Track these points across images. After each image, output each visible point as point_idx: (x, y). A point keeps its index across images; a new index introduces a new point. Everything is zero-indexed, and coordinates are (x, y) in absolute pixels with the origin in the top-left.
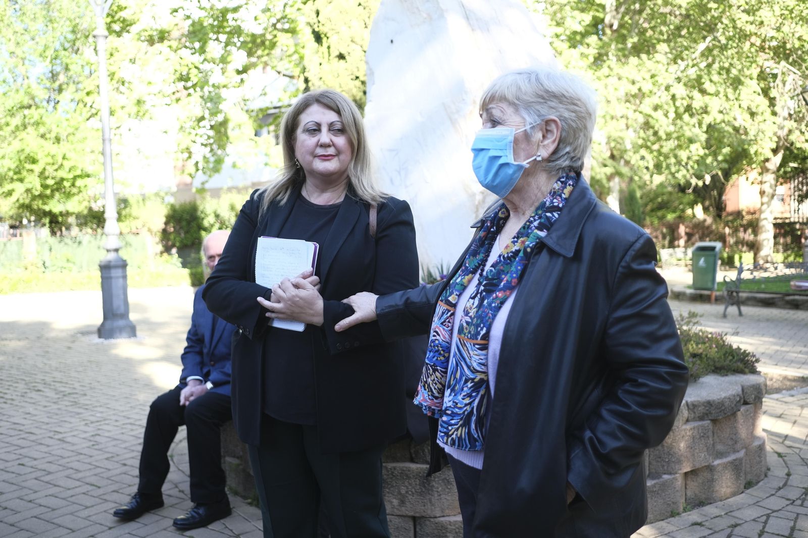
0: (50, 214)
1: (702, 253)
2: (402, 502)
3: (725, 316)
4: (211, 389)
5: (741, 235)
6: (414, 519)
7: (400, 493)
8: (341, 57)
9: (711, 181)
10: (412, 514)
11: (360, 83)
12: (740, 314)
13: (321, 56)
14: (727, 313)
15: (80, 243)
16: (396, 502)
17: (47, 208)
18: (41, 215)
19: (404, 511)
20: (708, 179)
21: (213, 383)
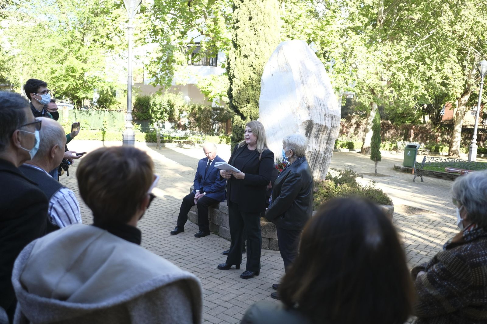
0: (77, 97)
1: (410, 149)
2: (266, 234)
3: (414, 181)
4: (205, 195)
5: (446, 136)
6: (269, 239)
7: (265, 231)
8: (245, 56)
9: (427, 107)
10: (269, 237)
11: (253, 69)
12: (422, 181)
13: (236, 54)
14: (415, 180)
15: (90, 114)
16: (264, 234)
17: (77, 95)
18: (74, 98)
19: (266, 236)
20: (426, 106)
21: (206, 192)
